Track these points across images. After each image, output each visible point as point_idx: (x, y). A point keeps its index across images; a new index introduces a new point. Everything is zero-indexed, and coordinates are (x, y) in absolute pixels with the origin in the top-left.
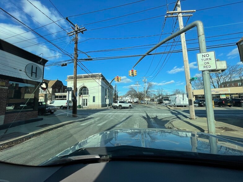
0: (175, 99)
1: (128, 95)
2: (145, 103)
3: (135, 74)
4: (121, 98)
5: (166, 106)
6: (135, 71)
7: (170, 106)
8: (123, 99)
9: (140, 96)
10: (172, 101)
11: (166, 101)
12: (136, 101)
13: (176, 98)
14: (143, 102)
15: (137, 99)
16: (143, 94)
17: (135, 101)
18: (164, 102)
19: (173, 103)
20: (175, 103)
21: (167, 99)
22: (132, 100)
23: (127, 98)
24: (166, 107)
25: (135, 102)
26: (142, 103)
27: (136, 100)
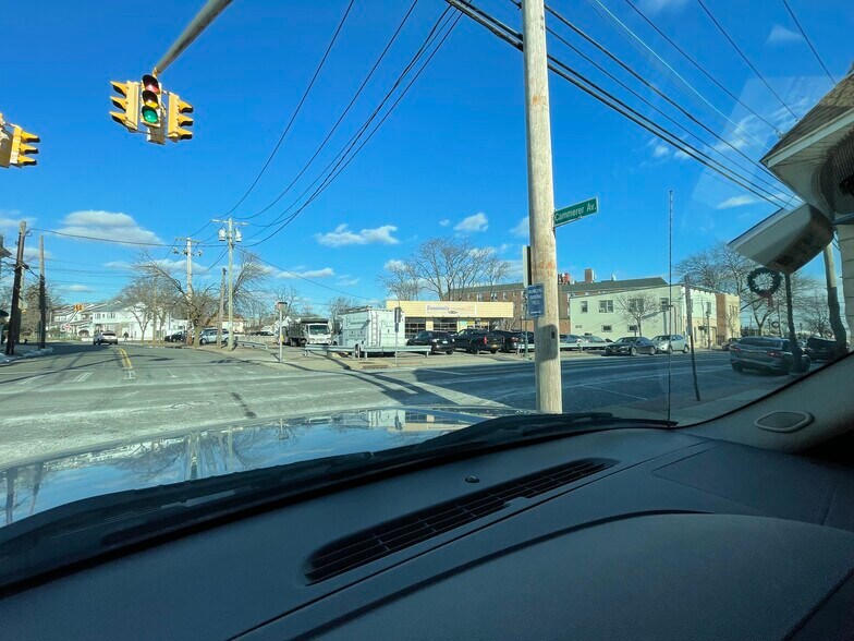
0: (363, 328)
1: (131, 301)
2: (225, 342)
3: (173, 128)
4: (79, 317)
5: (325, 353)
6: (176, 102)
7: (341, 354)
8: (95, 321)
9: (199, 312)
10: (348, 333)
11: (316, 333)
12: (174, 332)
13: (368, 321)
14: (212, 338)
15: (184, 323)
16: (217, 303)
17: (170, 333)
18: (311, 336)
19: (351, 344)
20: (359, 342)
21: (320, 327)
22: (154, 325)
23: (120, 318)
24: (328, 357)
25: (167, 339)
26: (208, 343)
27: (172, 327)
